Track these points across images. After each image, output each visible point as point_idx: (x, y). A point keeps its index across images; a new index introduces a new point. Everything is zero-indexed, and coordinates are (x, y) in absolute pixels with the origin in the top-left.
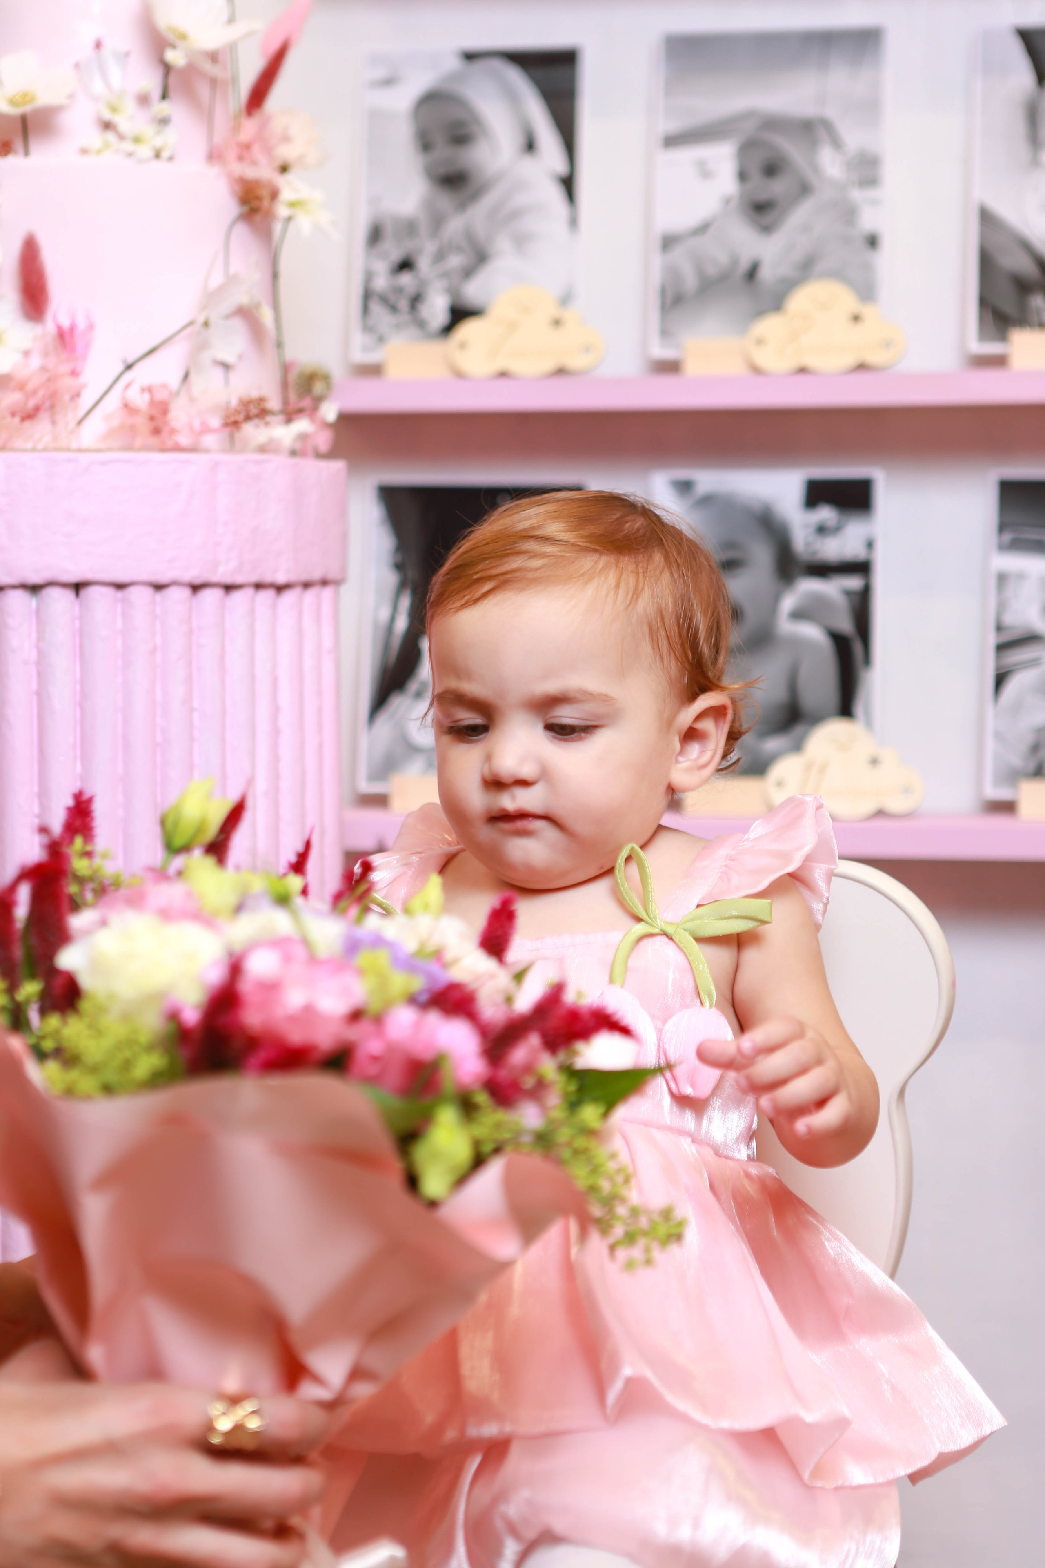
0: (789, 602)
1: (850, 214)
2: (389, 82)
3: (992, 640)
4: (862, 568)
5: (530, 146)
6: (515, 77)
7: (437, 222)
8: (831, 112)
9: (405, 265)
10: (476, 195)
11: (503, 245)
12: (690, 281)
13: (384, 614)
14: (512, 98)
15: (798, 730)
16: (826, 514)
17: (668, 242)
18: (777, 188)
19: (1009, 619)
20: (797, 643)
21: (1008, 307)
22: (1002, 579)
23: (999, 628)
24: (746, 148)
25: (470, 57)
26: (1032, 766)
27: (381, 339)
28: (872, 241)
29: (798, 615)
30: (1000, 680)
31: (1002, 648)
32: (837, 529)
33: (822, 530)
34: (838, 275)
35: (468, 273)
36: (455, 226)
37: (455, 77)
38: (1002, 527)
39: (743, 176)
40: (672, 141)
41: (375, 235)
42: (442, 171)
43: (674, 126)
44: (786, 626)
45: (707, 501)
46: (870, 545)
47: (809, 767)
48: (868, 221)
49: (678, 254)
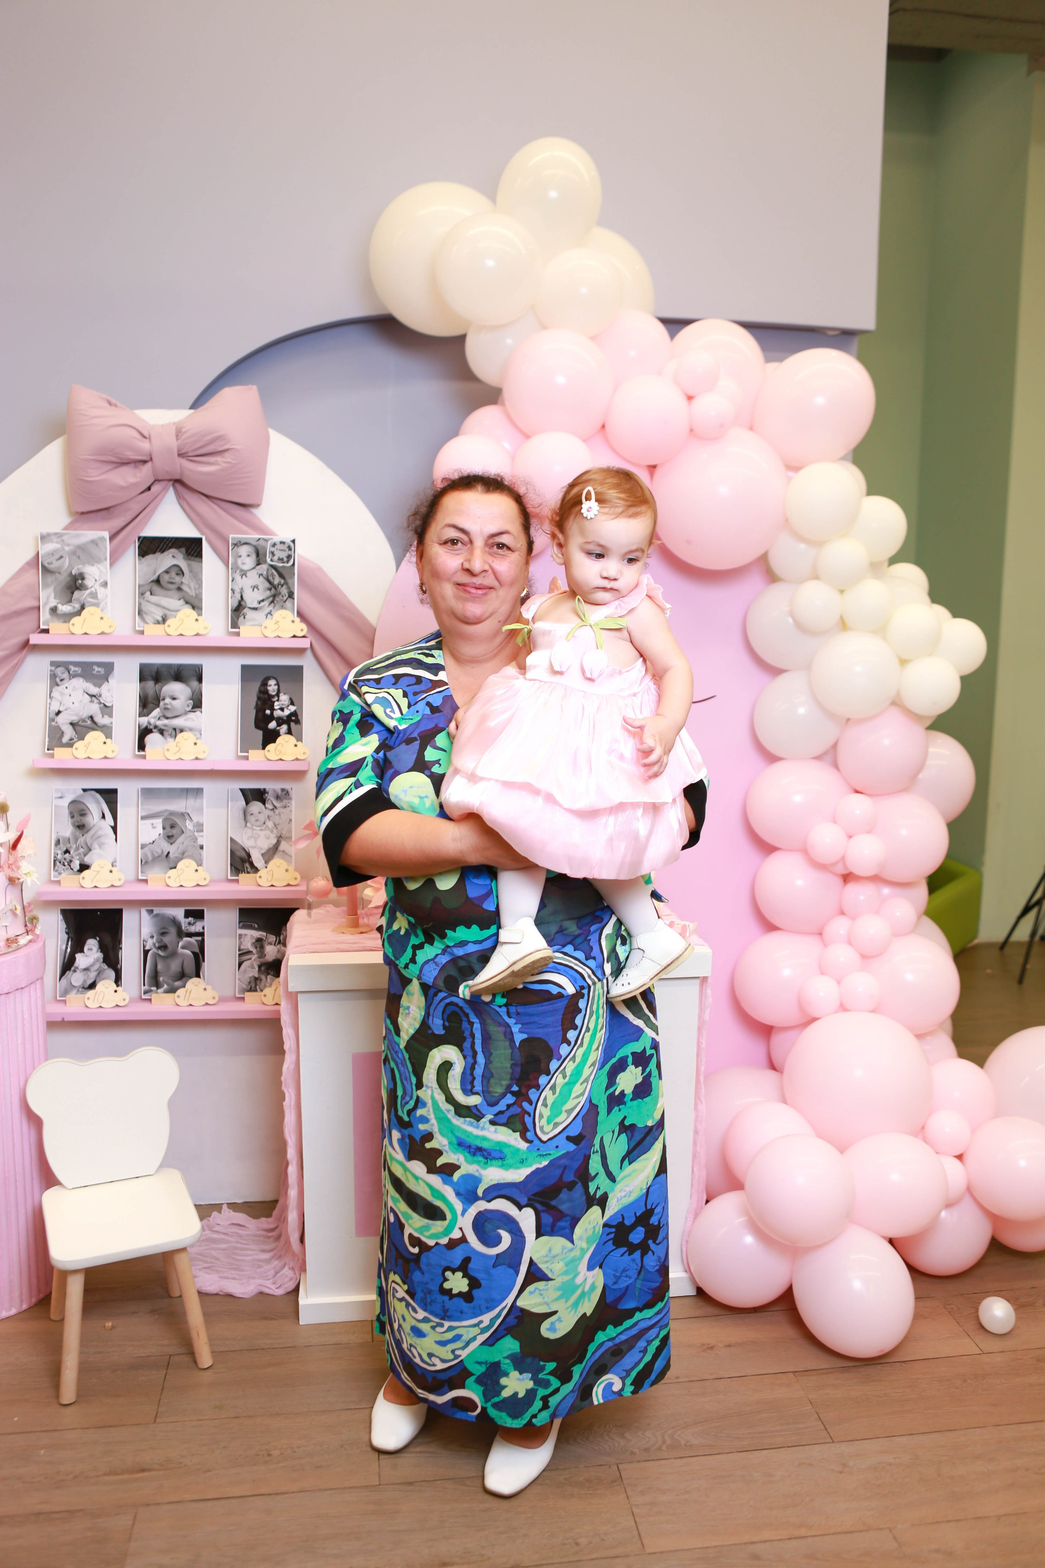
0: (181, 944)
1: (195, 839)
2: (61, 797)
3: (238, 953)
4: (202, 934)
5: (104, 817)
6: (98, 796)
7: (76, 839)
8: (189, 811)
9: (67, 851)
10: (87, 832)
11: (95, 846)
12: (150, 858)
13: (64, 947)
14: (98, 803)
15: (184, 979)
16: (191, 919)
17: (143, 846)
18: (174, 831)
19: (242, 947)
20: (183, 955)
21: (240, 867)
22: (240, 935)
23: (239, 950)
24: (164, 821)
25: (85, 790)
26: (249, 987)
27: (60, 874)
28: (202, 847)
29: (183, 947)
30: (240, 965)
31: (240, 955)
32: (195, 923)
33: (189, 924)
34: (191, 857)
35: (85, 855)
36: (81, 840)
37: (80, 796)
38: (240, 922)
39: (164, 828)
40: (143, 818)
41: (58, 842)
42: (77, 824)
43: (144, 814)
44: (180, 950)
45: (157, 915)
46: (203, 928)
47: (186, 991)
48: (200, 841)
49: (146, 849)
